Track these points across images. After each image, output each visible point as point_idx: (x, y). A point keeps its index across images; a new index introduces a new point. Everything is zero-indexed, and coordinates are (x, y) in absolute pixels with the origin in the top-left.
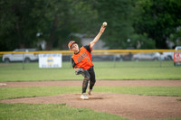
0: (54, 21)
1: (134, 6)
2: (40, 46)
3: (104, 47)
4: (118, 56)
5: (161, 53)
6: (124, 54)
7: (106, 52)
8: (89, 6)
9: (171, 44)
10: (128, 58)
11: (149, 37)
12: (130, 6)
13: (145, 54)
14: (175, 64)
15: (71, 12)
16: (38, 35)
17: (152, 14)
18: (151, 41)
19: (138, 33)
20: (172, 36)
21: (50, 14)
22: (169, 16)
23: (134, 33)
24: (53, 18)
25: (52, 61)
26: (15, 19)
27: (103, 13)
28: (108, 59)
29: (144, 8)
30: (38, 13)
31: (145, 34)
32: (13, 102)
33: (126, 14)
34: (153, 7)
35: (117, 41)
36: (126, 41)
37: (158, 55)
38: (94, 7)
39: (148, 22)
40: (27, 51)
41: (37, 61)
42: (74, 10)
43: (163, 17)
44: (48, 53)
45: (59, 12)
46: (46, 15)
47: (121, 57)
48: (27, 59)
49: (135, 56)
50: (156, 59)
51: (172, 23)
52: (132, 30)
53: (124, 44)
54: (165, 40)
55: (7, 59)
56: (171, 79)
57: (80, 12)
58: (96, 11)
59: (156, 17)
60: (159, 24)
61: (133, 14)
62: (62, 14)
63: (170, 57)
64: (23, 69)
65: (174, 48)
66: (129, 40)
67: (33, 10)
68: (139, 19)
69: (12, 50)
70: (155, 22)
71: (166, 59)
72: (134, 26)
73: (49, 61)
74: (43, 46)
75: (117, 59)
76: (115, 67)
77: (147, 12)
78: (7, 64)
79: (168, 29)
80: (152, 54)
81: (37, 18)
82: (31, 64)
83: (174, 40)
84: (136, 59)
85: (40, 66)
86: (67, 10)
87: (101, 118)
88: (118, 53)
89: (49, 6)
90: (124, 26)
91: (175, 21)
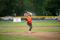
0: (19, 7)
1: (45, 2)
2: (14, 15)
3: (35, 15)
4: (40, 18)
5: (54, 17)
6: (42, 18)
7: (36, 17)
8: (30, 2)
9: (57, 14)
10: (43, 19)
11: (50, 12)
12: (44, 2)
13: (49, 18)
14: (58, 21)
15: (24, 4)
16: (13, 11)
17: (51, 4)
18: (51, 13)
19: (46, 11)
20: (58, 11)
21: (17, 4)
22: (57, 5)
23: (45, 11)
24: (18, 6)
25: (18, 20)
26: (6, 6)
27: (35, 4)
28: (37, 19)
29: (48, 2)
30: (13, 4)
31: (49, 11)
32: (4, 34)
33: (42, 4)
34: (51, 2)
35: (39, 13)
36: (42, 13)
37: (53, 18)
38: (32, 2)
39: (50, 7)
40: (10, 17)
41: (13, 20)
42: (25, 3)
43: (55, 5)
44: (16, 17)
45: (20, 4)
46: (16, 5)
47: (41, 18)
48: (10, 20)
49: (45, 18)
50: (52, 19)
51: (58, 7)
52: (45, 10)
53: (42, 14)
54: (55, 13)
55: (3, 20)
56: (57, 26)
57: (27, 4)
58: (32, 3)
59: (52, 5)
60: (53, 8)
61: (45, 4)
62: (21, 4)
63: (57, 18)
64: (8, 23)
65: (58, 16)
66: (43, 13)
67: (12, 3)
68: (47, 6)
69: (5, 16)
70: (52, 7)
71: (56, 19)
72: (45, 8)
73: (17, 20)
74: (15, 15)
75: (39, 19)
76: (38, 22)
77: (49, 4)
78: (3, 21)
79: (56, 9)
80: (51, 18)
81: (13, 6)
82: (11, 21)
83: (58, 13)
84: (46, 19)
85: (14, 22)
86: (23, 3)
87: (32, 39)
88: (40, 17)
89: (17, 2)
90: (42, 8)
91: (59, 7)
